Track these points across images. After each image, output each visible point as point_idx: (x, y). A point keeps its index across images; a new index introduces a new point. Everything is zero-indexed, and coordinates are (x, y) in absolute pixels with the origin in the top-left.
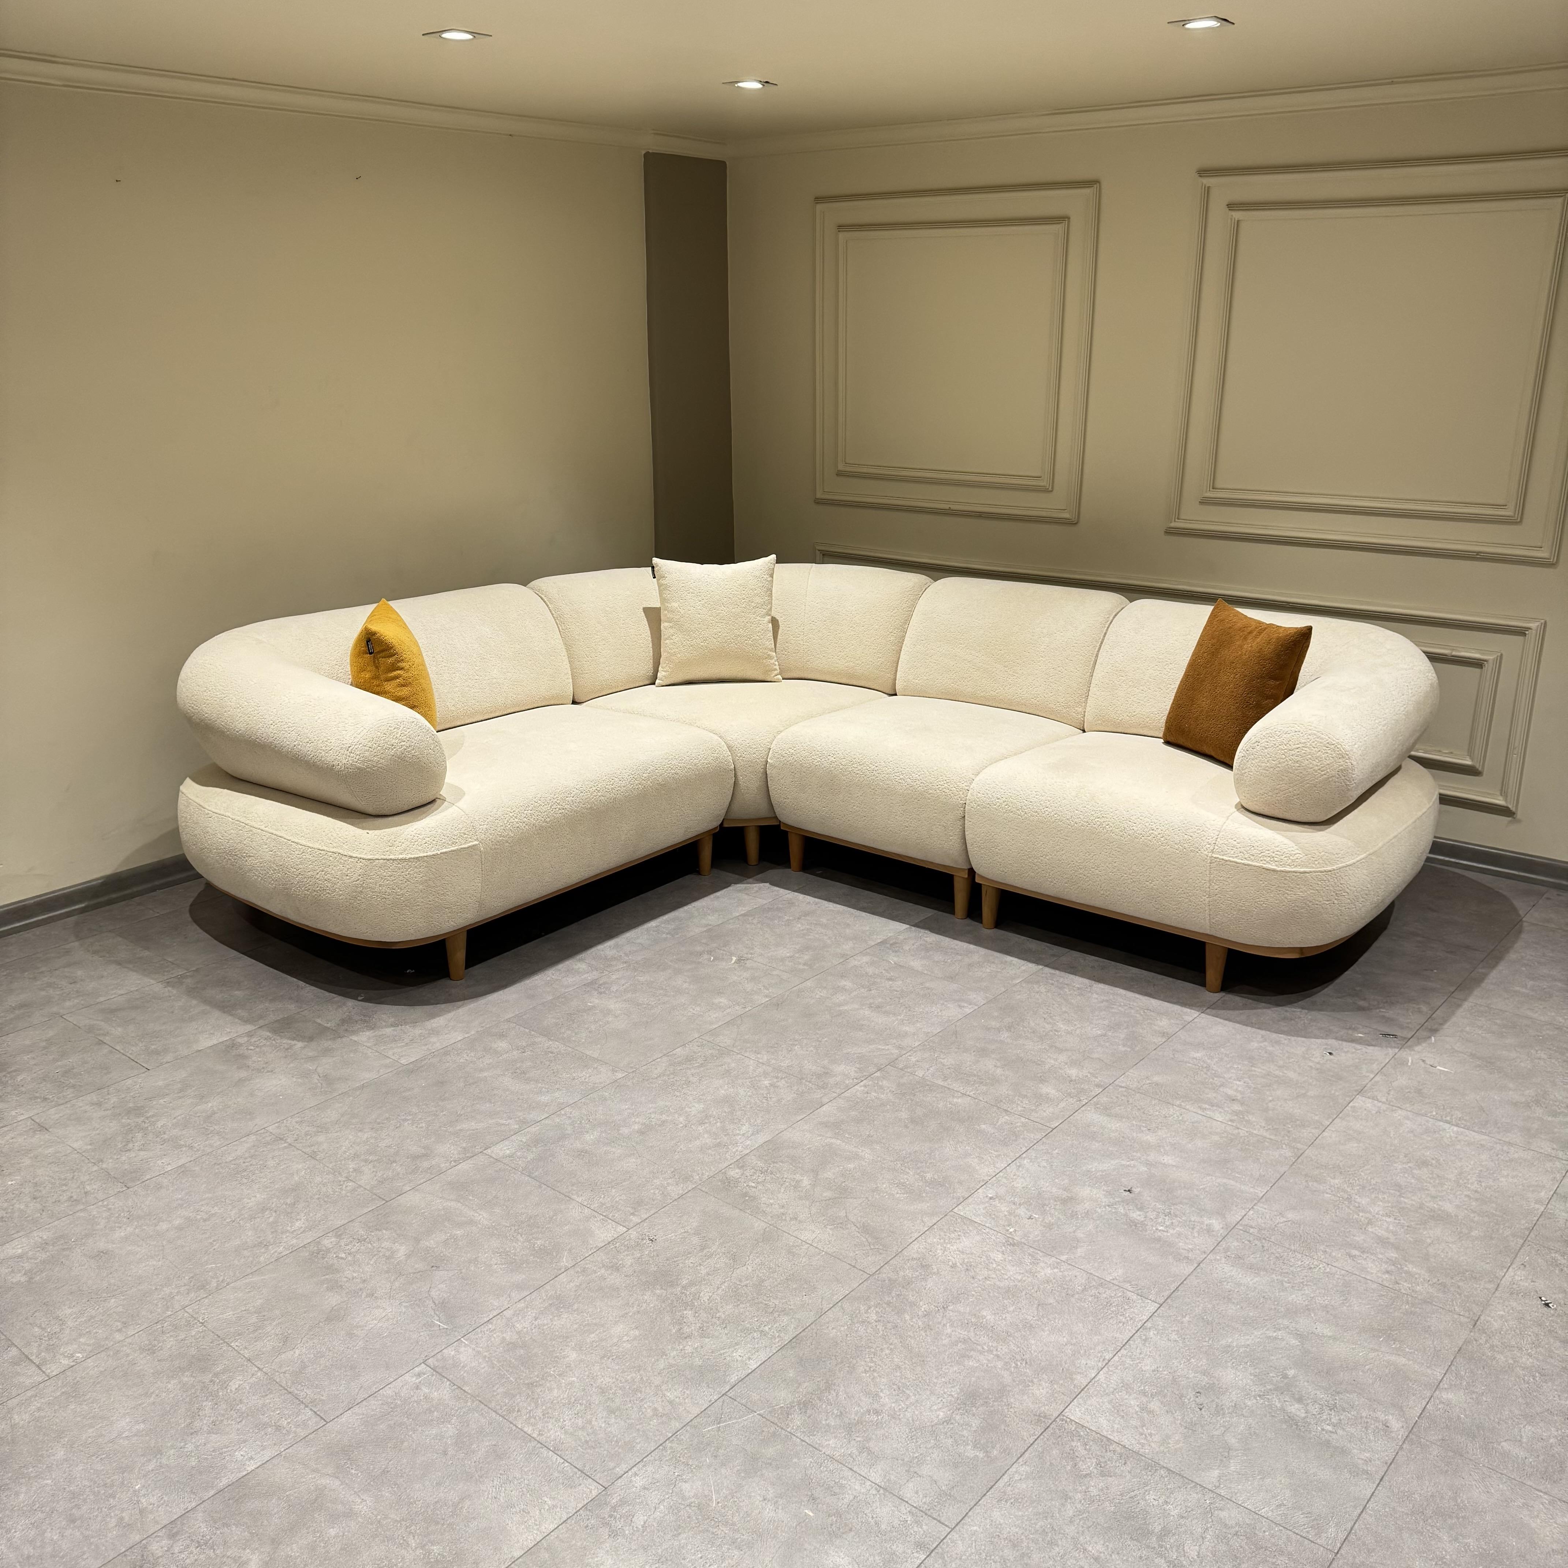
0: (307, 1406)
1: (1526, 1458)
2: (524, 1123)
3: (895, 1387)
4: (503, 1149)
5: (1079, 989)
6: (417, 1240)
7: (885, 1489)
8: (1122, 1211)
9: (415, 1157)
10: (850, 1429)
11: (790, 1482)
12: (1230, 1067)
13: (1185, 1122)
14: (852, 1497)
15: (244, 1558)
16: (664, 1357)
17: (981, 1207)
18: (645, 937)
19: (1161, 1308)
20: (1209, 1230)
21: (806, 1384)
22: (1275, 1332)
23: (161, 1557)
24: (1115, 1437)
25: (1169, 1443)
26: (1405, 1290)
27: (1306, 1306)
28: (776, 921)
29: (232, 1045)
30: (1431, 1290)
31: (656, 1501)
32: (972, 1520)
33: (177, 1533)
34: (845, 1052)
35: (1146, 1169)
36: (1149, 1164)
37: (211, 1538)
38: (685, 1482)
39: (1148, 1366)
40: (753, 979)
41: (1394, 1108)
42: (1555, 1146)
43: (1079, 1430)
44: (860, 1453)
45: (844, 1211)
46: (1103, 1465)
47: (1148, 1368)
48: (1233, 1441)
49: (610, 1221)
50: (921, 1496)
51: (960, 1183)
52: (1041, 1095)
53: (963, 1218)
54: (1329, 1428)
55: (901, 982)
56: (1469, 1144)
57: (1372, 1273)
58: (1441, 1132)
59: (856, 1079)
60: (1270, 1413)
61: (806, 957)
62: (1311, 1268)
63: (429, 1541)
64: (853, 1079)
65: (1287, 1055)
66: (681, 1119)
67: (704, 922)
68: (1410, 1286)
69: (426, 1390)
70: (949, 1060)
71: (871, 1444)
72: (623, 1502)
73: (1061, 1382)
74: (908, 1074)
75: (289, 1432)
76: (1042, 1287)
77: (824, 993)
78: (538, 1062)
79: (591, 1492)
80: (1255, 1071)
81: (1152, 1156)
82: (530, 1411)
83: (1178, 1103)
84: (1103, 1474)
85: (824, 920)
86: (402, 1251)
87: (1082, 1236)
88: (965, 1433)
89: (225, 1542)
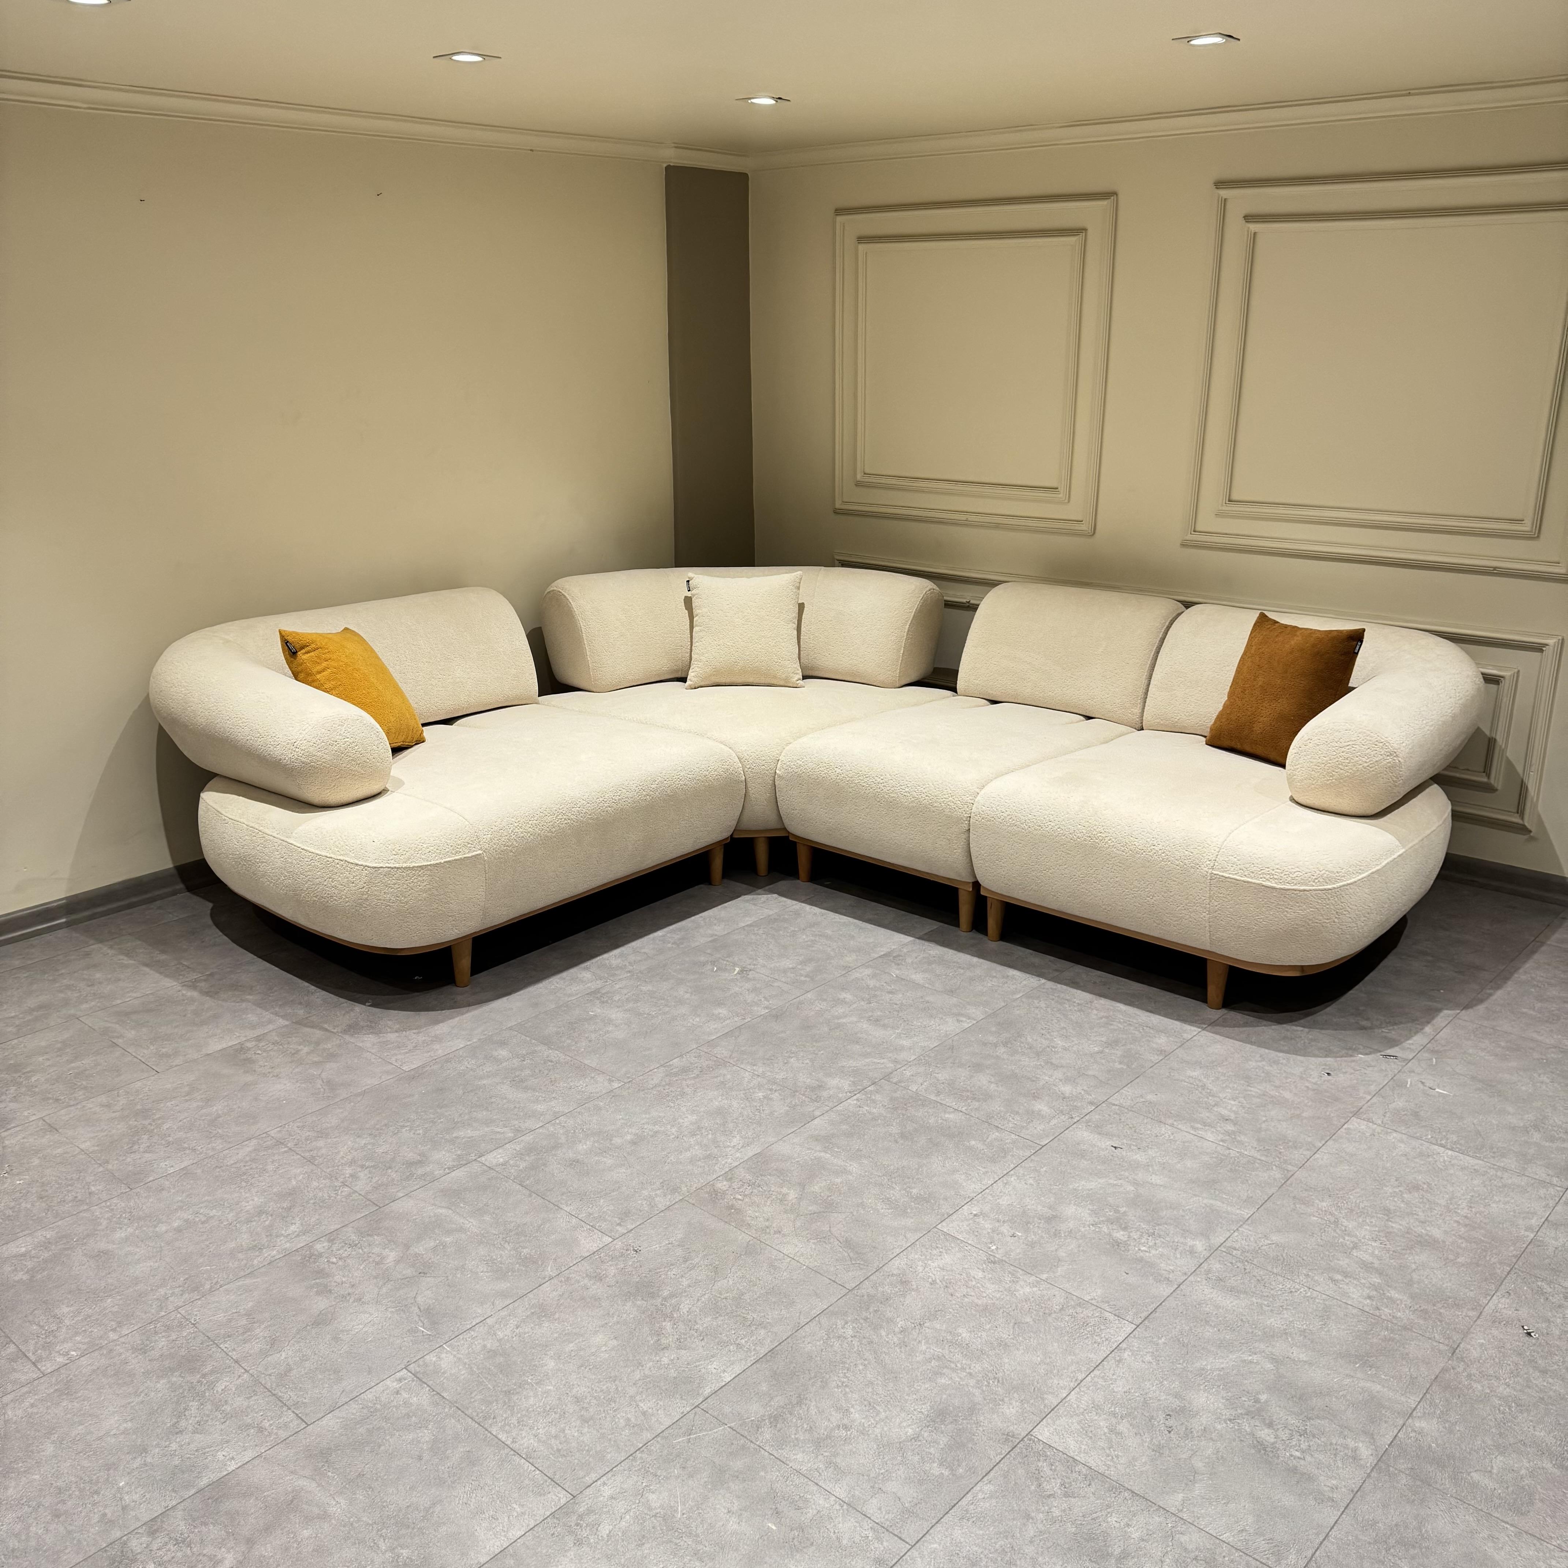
0: (290, 1409)
1: (1495, 1489)
2: (518, 1131)
3: (866, 1403)
4: (495, 1158)
5: (1079, 1004)
6: (407, 1247)
7: (848, 1504)
8: (1106, 1230)
9: (410, 1164)
10: (818, 1444)
11: (755, 1495)
12: (1226, 1086)
13: (1176, 1141)
14: (815, 1512)
15: (219, 1557)
16: (640, 1368)
17: (966, 1223)
18: (651, 946)
19: (1138, 1329)
20: (1192, 1252)
21: (779, 1398)
22: (1250, 1356)
23: (140, 1553)
24: (1081, 1458)
25: (1135, 1466)
26: (1386, 1315)
27: (1285, 1330)
28: (781, 932)
29: (241, 1049)
30: (1412, 1317)
31: (623, 1510)
32: (933, 1538)
33: (156, 1531)
34: (840, 1065)
35: (1133, 1188)
36: (1135, 1183)
37: (189, 1536)
38: (653, 1493)
39: (1119, 1387)
40: (755, 990)
41: (1389, 1131)
42: (1550, 1172)
43: (1047, 1450)
44: (826, 1467)
45: (828, 1226)
46: (1067, 1486)
47: (1120, 1389)
48: (1199, 1464)
49: (596, 1231)
50: (884, 1513)
51: (946, 1199)
52: (1033, 1112)
53: (946, 1234)
54: (1298, 1454)
55: (901, 996)
56: (1463, 1169)
57: (1353, 1299)
58: (1435, 1156)
59: (850, 1092)
60: (1239, 1437)
61: (808, 968)
62: (1291, 1292)
63: (399, 1545)
64: (846, 1093)
65: (1284, 1075)
66: (674, 1130)
67: (710, 932)
68: (1391, 1312)
69: (405, 1395)
70: (943, 1075)
71: (838, 1460)
72: (590, 1511)
73: (1032, 1401)
74: (901, 1088)
75: (270, 1434)
76: (1019, 1305)
77: (823, 1005)
78: (537, 1071)
79: (559, 1500)
80: (1251, 1091)
81: (1140, 1176)
82: (506, 1418)
83: (1170, 1121)
84: (1066, 1495)
85: (829, 932)
86: (391, 1256)
87: (1064, 1255)
88: (932, 1450)
89: (202, 1541)
